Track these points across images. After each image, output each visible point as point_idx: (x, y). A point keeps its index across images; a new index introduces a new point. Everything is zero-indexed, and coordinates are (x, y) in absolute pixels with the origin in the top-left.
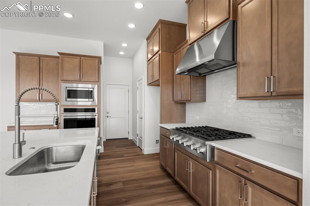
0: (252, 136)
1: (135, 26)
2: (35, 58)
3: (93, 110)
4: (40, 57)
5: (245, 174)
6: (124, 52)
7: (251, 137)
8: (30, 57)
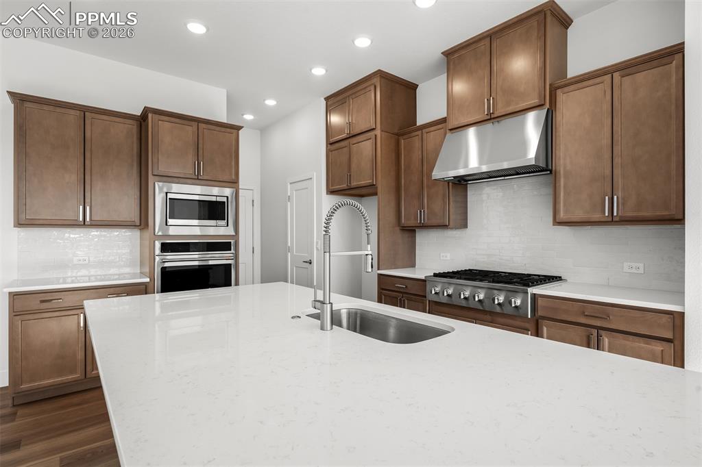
0: (563, 278)
1: (327, 71)
2: (72, 112)
3: (225, 246)
4: (84, 110)
5: (598, 323)
6: (254, 116)
7: (561, 280)
8: (58, 110)
